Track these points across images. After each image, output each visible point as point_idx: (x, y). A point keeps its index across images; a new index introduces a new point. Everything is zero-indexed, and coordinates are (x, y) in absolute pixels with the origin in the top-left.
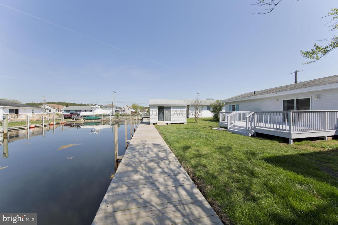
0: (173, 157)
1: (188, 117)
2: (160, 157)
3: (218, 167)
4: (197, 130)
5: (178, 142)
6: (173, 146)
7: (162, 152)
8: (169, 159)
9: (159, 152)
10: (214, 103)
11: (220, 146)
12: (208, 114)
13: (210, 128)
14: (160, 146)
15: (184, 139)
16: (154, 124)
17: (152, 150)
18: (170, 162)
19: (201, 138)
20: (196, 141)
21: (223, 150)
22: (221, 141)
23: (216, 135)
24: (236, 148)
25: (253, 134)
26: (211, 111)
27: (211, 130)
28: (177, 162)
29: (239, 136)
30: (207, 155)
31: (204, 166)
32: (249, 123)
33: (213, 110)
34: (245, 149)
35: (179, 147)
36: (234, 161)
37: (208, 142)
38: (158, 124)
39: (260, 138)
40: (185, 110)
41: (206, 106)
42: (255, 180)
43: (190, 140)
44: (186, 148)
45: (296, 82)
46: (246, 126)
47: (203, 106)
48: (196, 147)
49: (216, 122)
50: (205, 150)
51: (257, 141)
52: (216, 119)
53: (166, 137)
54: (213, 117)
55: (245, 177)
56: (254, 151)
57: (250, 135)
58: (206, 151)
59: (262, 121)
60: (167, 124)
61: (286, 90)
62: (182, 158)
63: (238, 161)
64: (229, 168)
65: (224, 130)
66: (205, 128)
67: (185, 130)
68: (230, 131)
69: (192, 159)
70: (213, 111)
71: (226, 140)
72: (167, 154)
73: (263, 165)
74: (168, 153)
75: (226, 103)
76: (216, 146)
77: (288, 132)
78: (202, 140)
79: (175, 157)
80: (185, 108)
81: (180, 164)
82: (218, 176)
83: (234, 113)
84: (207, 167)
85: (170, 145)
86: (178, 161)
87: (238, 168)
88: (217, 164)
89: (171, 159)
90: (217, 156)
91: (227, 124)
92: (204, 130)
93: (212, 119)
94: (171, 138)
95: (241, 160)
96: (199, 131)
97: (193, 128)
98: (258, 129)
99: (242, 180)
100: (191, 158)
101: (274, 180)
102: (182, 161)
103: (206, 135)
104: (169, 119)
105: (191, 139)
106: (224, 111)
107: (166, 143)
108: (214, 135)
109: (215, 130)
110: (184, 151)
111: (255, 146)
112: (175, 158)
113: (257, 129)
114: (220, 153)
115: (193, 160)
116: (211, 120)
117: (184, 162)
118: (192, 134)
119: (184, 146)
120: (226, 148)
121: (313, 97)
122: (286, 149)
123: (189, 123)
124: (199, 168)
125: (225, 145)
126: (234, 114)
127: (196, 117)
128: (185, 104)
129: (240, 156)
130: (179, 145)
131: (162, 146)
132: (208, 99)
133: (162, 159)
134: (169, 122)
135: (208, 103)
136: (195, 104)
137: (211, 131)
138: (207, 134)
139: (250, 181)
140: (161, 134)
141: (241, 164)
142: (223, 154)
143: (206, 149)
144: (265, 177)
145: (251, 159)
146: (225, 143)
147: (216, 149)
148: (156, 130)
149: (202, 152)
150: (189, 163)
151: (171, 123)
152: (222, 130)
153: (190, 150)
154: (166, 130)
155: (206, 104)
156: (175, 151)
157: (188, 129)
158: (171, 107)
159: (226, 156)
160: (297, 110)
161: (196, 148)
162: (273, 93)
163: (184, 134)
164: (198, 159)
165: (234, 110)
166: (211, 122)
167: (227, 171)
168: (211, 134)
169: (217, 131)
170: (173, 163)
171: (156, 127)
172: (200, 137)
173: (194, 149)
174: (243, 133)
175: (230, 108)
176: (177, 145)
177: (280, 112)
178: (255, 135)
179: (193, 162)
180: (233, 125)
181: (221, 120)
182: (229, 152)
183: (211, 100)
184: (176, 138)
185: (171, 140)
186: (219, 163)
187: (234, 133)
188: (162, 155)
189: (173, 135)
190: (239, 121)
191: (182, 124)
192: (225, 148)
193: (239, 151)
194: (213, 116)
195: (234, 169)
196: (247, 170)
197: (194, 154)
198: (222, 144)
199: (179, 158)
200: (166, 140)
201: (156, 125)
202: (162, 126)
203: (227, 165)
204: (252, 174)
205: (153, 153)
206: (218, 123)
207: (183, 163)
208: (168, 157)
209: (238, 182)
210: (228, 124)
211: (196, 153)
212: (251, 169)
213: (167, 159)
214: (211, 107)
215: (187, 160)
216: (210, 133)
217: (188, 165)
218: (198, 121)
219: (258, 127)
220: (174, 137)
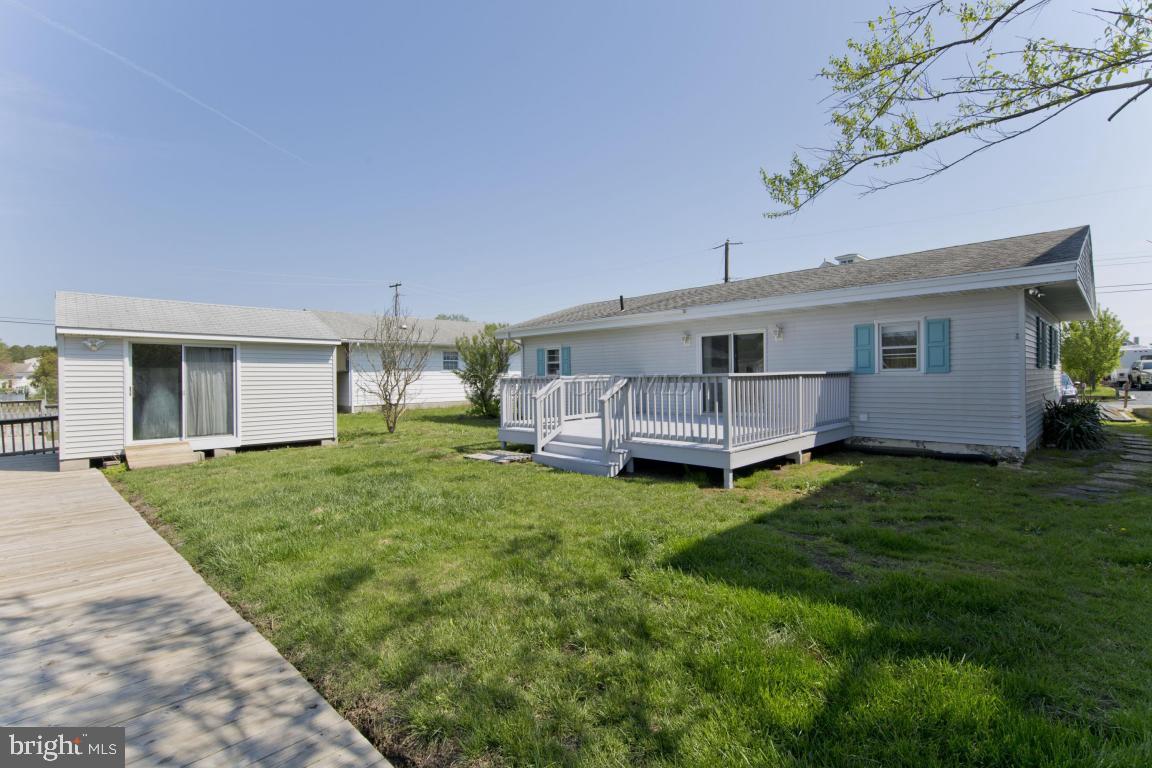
0: (260, 660)
1: (342, 409)
2: (160, 687)
3: (515, 645)
4: (398, 471)
5: (288, 556)
6: (257, 588)
7: (174, 648)
8: (229, 684)
9: (151, 654)
10: (475, 339)
11: (512, 538)
12: (446, 389)
13: (460, 457)
14: (150, 611)
15: (330, 532)
16: (97, 463)
17: (82, 651)
18: (239, 698)
19: (426, 514)
20: (395, 530)
21: (527, 554)
22: (515, 513)
23: (492, 488)
24: (578, 535)
25: (625, 467)
26: (462, 377)
27: (466, 467)
28: (290, 682)
29: (578, 478)
30: (460, 595)
31: (452, 657)
32: (610, 422)
33: (472, 369)
34: (609, 533)
35: (299, 588)
36: (575, 596)
37: (460, 528)
38: (132, 463)
39: (644, 479)
40: (329, 369)
41: (438, 348)
42: (658, 660)
43: (366, 534)
44: (342, 584)
45: (726, 279)
46: (600, 436)
47: (424, 349)
48: (403, 563)
49: (486, 426)
50: (446, 574)
51: (639, 491)
52: (486, 412)
53: (200, 537)
54: (469, 403)
55: (624, 655)
56: (636, 533)
57: (614, 471)
58: (453, 574)
59: (645, 412)
60: (209, 453)
61: (710, 302)
62: (324, 651)
63: (591, 589)
64: (562, 637)
65: (523, 461)
66: (438, 457)
67: (331, 477)
68: (544, 463)
69: (383, 638)
70: (470, 377)
71: (531, 503)
72: (216, 653)
73: (670, 588)
74: (222, 639)
75: (523, 339)
76: (495, 540)
77: (721, 447)
78: (428, 522)
79: (279, 655)
80: (326, 360)
81: (307, 691)
82: (523, 692)
83: (560, 382)
84: (465, 663)
85: (239, 583)
86: (294, 673)
87: (596, 620)
88: (512, 631)
89: (249, 675)
90: (508, 588)
91: (532, 430)
92: (435, 466)
93: (463, 412)
94: (239, 540)
95: (600, 584)
96: (409, 476)
97: (378, 464)
98: (641, 444)
99: (615, 674)
100: (377, 636)
101: (710, 638)
102: (324, 665)
103: (445, 494)
104: (222, 425)
105: (373, 528)
106: (514, 373)
107: (206, 577)
108: (482, 487)
109: (484, 462)
110: (334, 606)
111: (634, 512)
112: (271, 660)
113: (634, 443)
114: (518, 570)
115: (388, 642)
116: (460, 420)
117: (335, 673)
118: (372, 495)
119: (332, 571)
120: (540, 540)
121: (771, 331)
122: (720, 511)
123: (353, 436)
124: (427, 679)
125: (531, 527)
126: (559, 389)
127: (388, 407)
128: (332, 336)
129: (594, 565)
130: (298, 577)
131: (171, 608)
132: (442, 317)
133: (175, 698)
134: (218, 443)
135: (448, 335)
136: (383, 339)
137: (465, 470)
138: (448, 486)
139: (640, 666)
140: (164, 521)
141: (602, 600)
142: (531, 574)
143: (454, 566)
144: (684, 632)
145: (630, 569)
146: (531, 520)
147: (496, 556)
148: (120, 500)
149: (435, 585)
150: (370, 667)
151: (239, 445)
152: (512, 461)
153: (366, 589)
154: (200, 495)
155: (439, 340)
156: (272, 616)
157: (347, 472)
158: (238, 352)
159: (542, 579)
160: (736, 371)
161: (400, 573)
162: (675, 308)
163: (327, 501)
164: (420, 628)
165: (553, 369)
166: (463, 427)
167: (555, 653)
168: (467, 484)
169: (492, 466)
170: (260, 698)
171: (116, 481)
172: (416, 509)
173: (388, 578)
174: (593, 464)
175: (540, 362)
176: (284, 576)
177: (693, 379)
178: (631, 469)
179: (391, 654)
180: (554, 433)
181: (506, 416)
182: (552, 558)
183: (459, 324)
184: (279, 534)
185: (242, 550)
186: (515, 623)
187: (559, 468)
188: (170, 666)
189: (257, 518)
190: (574, 417)
191: (309, 450)
192: (532, 543)
193: (589, 545)
194: (472, 399)
195: (580, 634)
196: (625, 624)
197: (392, 606)
198: (519, 527)
199: (302, 655)
200: (204, 561)
201: (115, 468)
202: (170, 467)
203: (551, 624)
204: (643, 633)
205: (94, 675)
206: (493, 431)
207: (328, 679)
208: (225, 670)
209: (600, 687)
210: (535, 434)
211: (407, 597)
212: (636, 614)
213: (221, 685)
214: (460, 356)
215: (353, 656)
216: (461, 479)
217: (363, 681)
218: (399, 427)
219: (638, 435)
220: (261, 530)
